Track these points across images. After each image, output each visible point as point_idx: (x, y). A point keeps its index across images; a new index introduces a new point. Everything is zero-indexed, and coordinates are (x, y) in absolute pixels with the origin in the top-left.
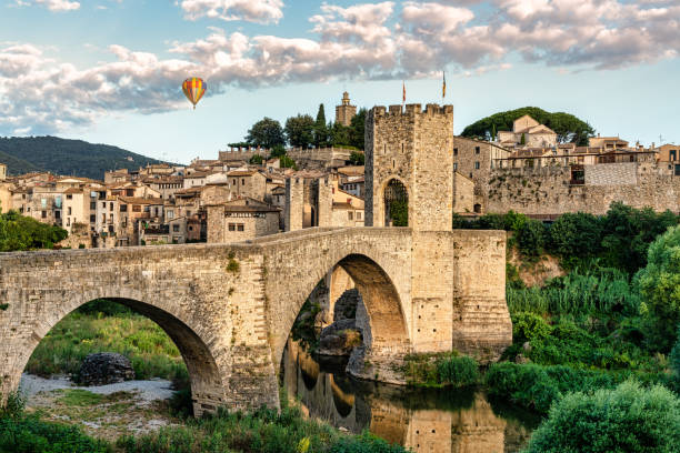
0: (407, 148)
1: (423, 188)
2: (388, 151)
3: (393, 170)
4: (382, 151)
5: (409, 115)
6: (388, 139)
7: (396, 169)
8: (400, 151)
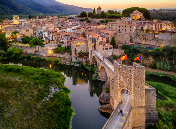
0: (130, 81)
1: (136, 94)
2: (123, 80)
3: (125, 86)
4: (121, 79)
5: (130, 70)
6: (123, 76)
7: (126, 86)
8: (127, 81)
